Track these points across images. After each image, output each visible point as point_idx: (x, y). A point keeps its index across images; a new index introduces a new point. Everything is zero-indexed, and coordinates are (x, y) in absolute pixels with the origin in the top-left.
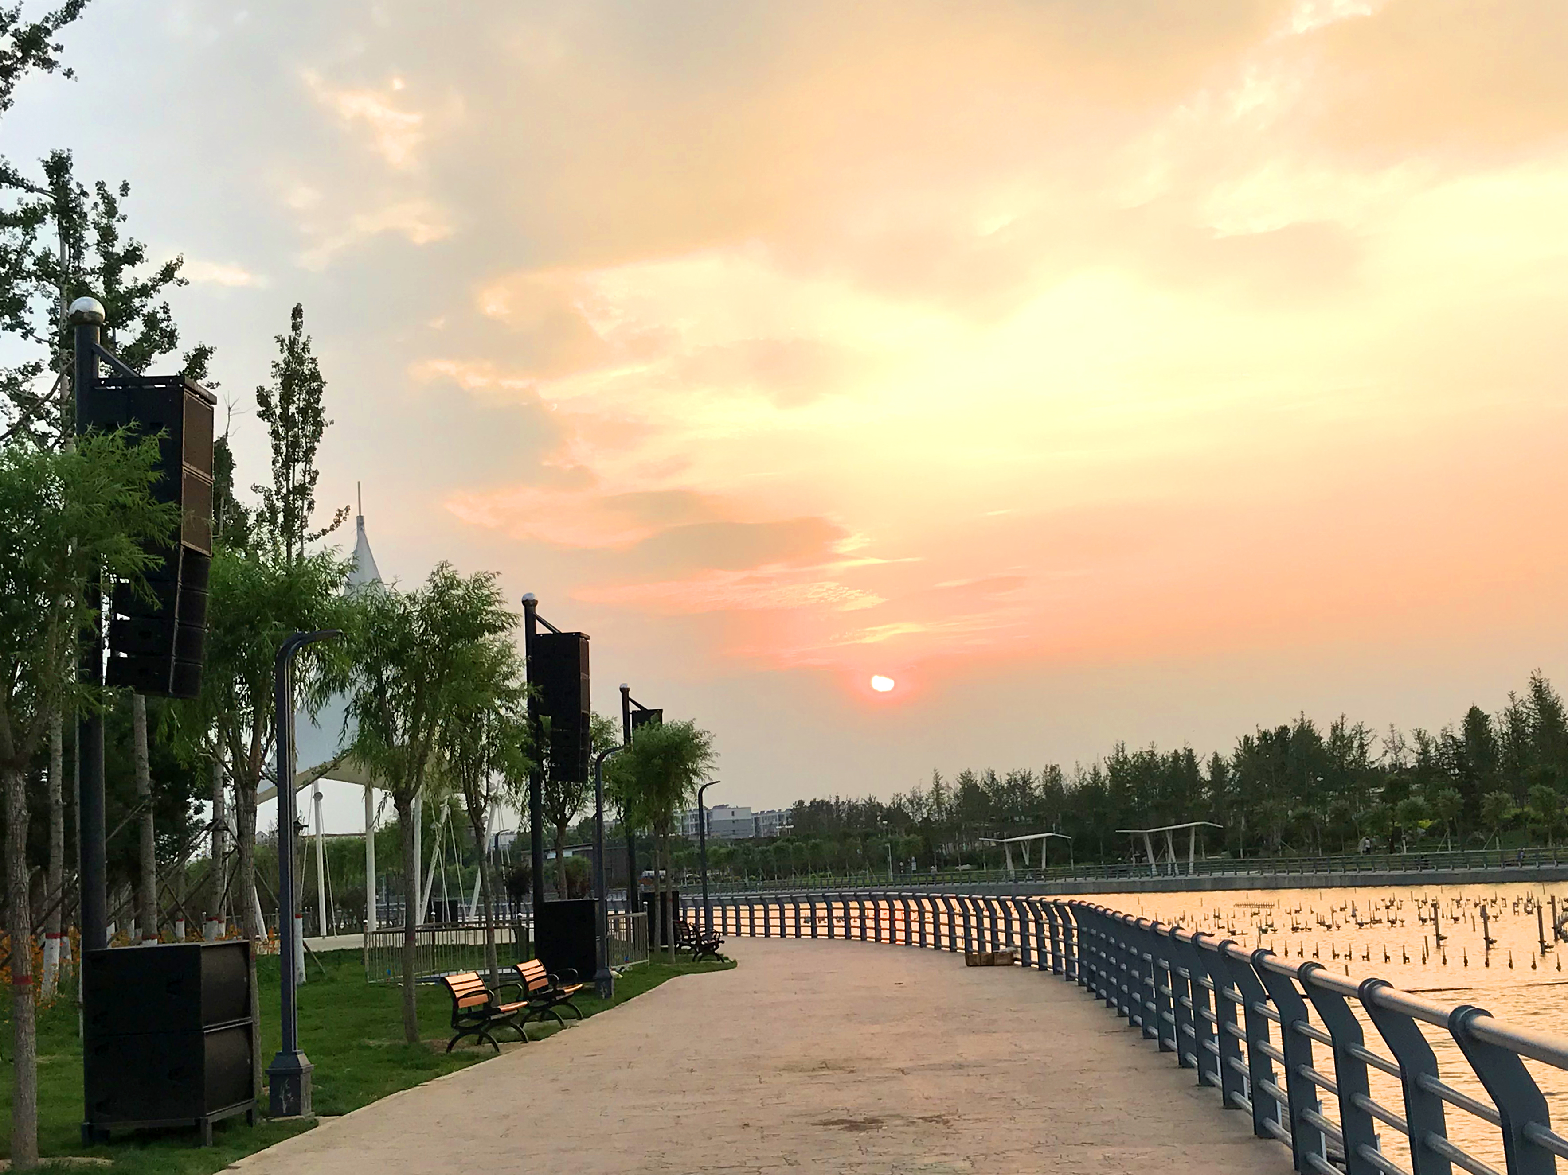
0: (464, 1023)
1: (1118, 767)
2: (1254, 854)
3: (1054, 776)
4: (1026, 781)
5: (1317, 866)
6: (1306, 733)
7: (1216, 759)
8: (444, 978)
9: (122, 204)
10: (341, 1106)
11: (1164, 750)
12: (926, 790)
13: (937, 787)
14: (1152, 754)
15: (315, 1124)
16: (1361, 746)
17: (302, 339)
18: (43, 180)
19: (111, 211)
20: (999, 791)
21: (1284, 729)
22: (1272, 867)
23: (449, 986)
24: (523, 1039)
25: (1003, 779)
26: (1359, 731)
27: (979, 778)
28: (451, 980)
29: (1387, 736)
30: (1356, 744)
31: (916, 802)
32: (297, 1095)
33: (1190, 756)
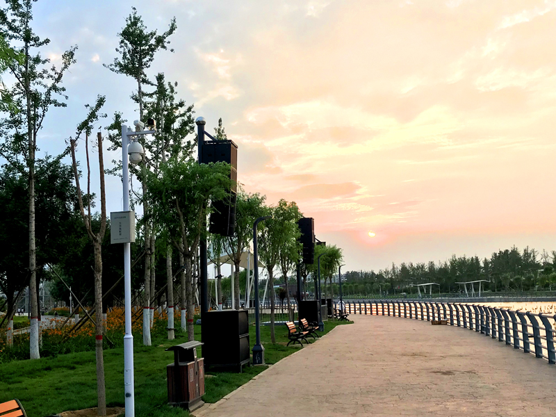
0: (292, 337)
1: (453, 262)
2: (499, 291)
3: (432, 265)
4: (423, 266)
5: (522, 295)
6: (514, 252)
7: (486, 260)
8: (285, 324)
9: (176, 89)
10: (272, 362)
11: (469, 257)
12: (390, 269)
13: (394, 268)
14: (465, 258)
15: (268, 367)
16: (534, 256)
17: (222, 129)
18: (156, 82)
19: (172, 91)
20: (413, 269)
21: (507, 251)
22: (508, 295)
23: (287, 326)
24: (307, 343)
25: (415, 265)
26: (533, 251)
27: (407, 265)
28: (288, 324)
29: (542, 253)
30: (532, 256)
31: (387, 272)
32: (261, 358)
33: (477, 259)
